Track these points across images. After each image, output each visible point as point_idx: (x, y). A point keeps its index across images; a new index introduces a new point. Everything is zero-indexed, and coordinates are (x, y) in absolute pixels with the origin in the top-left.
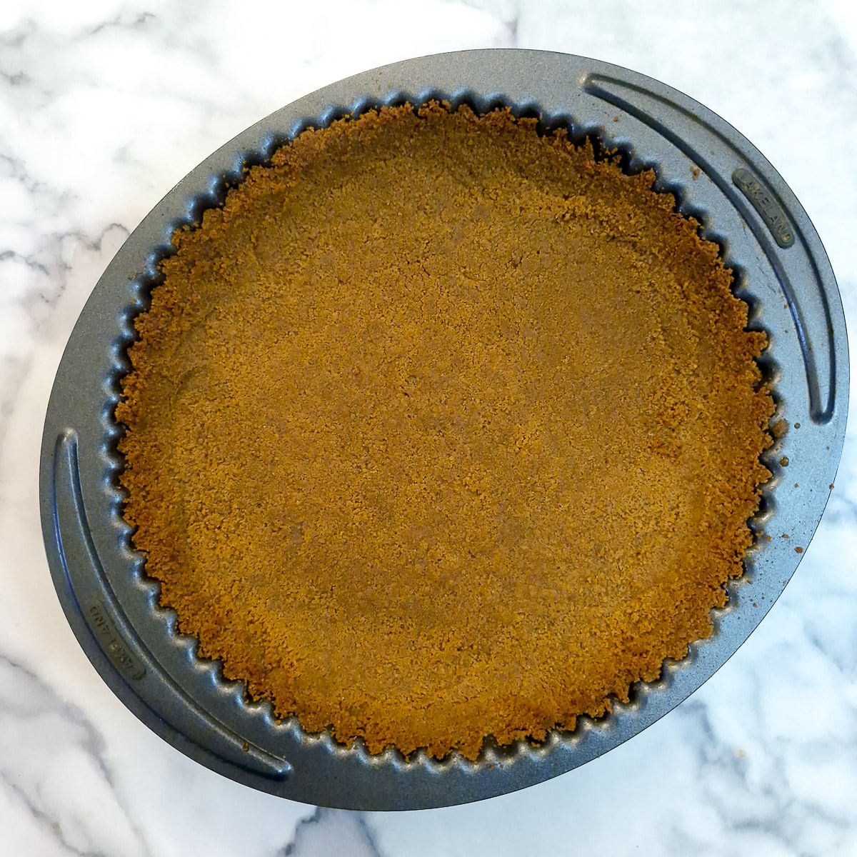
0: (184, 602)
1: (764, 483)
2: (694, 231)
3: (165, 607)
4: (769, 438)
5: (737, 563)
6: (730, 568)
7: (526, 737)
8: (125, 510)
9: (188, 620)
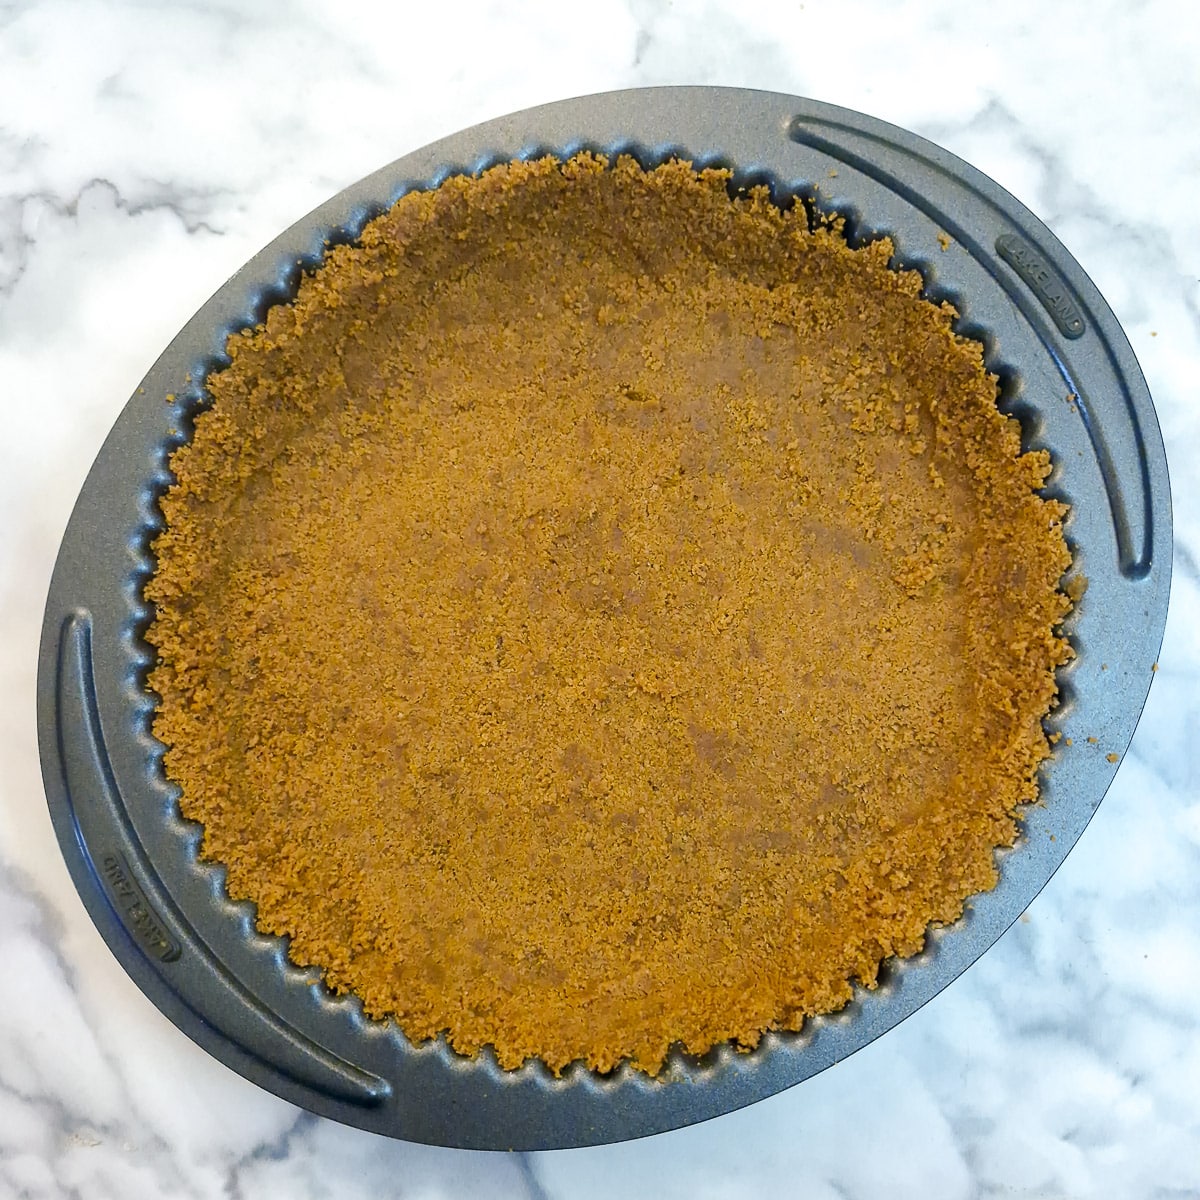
0: (236, 854)
1: (1063, 665)
2: (948, 323)
3: (208, 860)
4: (1065, 601)
5: (1028, 780)
6: (1019, 788)
7: (730, 1040)
8: (155, 723)
9: (241, 879)
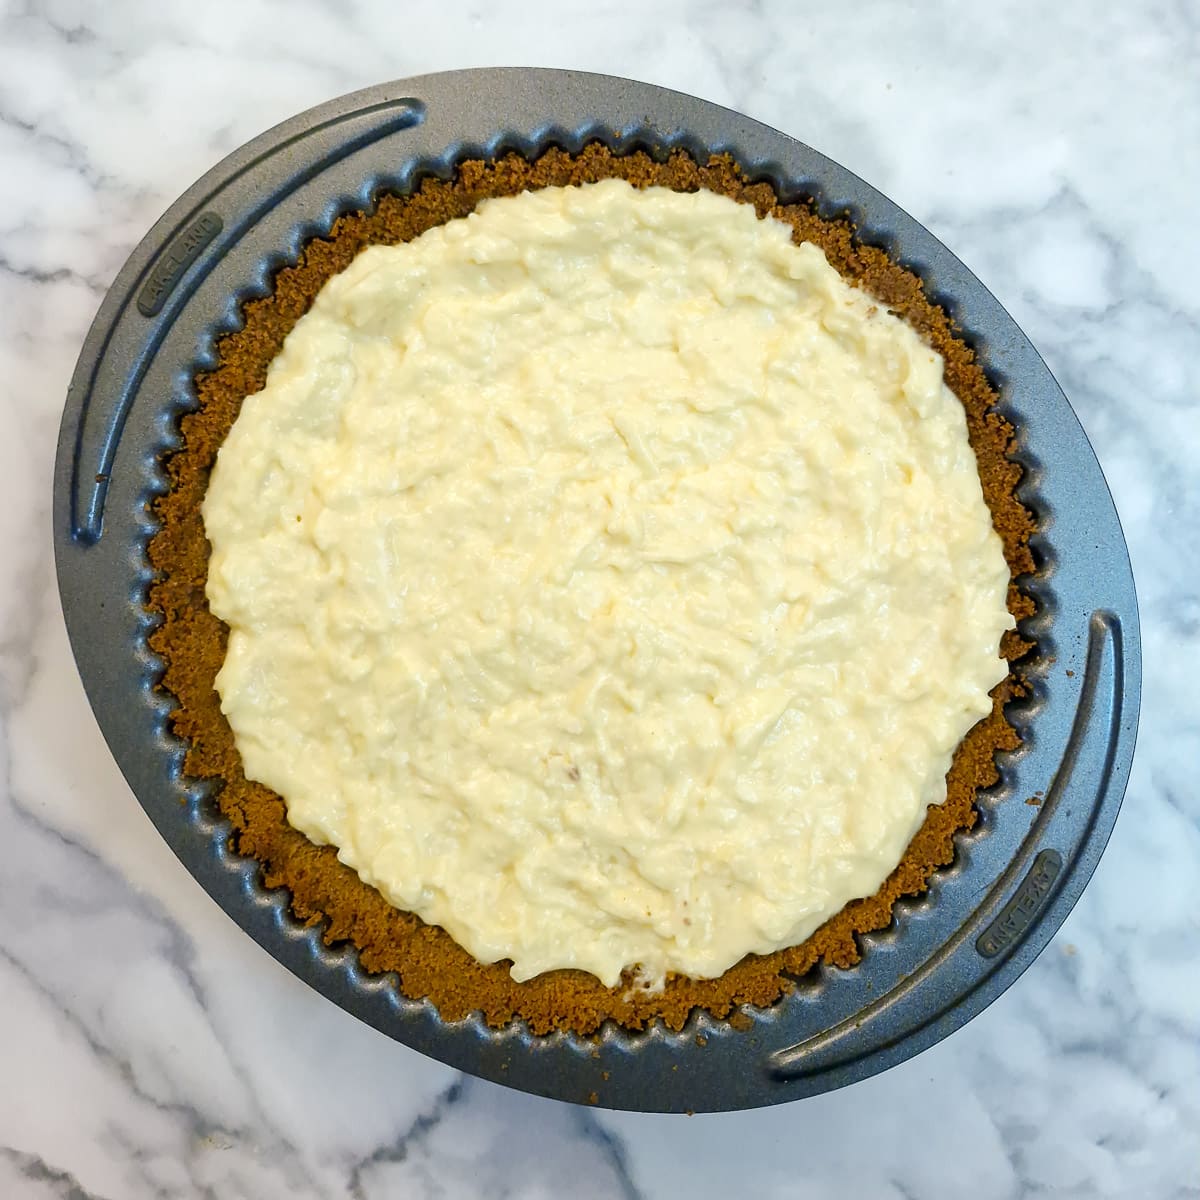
1: (665, 1024)
2: (960, 824)
3: (244, 311)
4: (724, 1010)
5: (551, 1023)
6: (542, 1017)
7: (238, 829)
8: (349, 217)
